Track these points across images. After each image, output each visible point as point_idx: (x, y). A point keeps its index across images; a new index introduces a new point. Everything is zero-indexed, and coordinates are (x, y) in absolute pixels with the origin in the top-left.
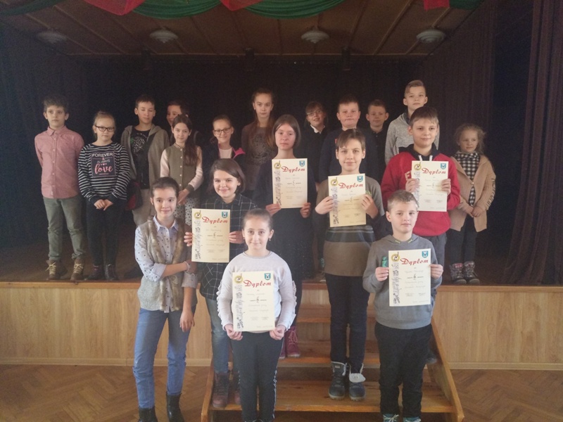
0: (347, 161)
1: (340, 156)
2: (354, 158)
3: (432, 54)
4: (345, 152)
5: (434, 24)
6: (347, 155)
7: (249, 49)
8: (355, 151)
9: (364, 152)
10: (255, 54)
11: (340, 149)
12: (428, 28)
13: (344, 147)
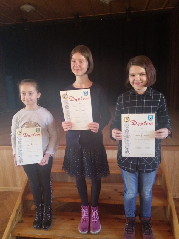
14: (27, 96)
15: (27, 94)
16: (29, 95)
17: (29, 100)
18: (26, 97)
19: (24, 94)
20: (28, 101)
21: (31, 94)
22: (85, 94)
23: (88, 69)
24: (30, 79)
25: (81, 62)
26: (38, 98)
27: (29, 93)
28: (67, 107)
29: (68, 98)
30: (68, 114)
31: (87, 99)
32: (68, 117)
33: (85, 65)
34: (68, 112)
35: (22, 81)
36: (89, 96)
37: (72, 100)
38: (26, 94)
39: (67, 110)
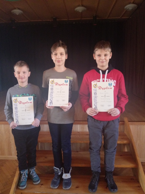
0: (57, 60)
1: (53, 58)
2: (61, 58)
3: (130, 17)
4: (56, 54)
5: (132, 2)
6: (57, 56)
7: (54, 17)
8: (61, 54)
9: (67, 55)
10: (57, 20)
11: (53, 53)
12: (130, 3)
13: (55, 52)
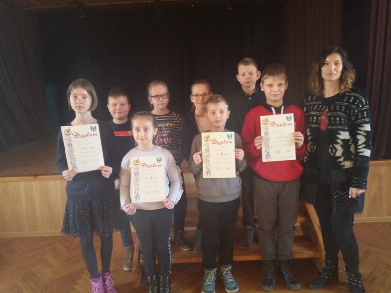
14: (142, 133)
15: (142, 130)
16: (144, 131)
17: (144, 138)
18: (140, 134)
19: (138, 130)
20: (142, 139)
21: (146, 130)
22: (93, 129)
23: (92, 106)
24: (145, 112)
25: (85, 98)
26: (154, 136)
27: (144, 130)
28: (70, 145)
29: (72, 135)
30: (72, 154)
31: (96, 134)
32: (72, 157)
33: (88, 101)
34: (72, 151)
35: (136, 114)
36: (98, 131)
37: (76, 136)
38: (140, 130)
39: (71, 148)
